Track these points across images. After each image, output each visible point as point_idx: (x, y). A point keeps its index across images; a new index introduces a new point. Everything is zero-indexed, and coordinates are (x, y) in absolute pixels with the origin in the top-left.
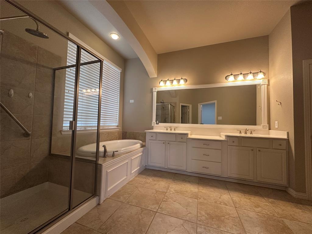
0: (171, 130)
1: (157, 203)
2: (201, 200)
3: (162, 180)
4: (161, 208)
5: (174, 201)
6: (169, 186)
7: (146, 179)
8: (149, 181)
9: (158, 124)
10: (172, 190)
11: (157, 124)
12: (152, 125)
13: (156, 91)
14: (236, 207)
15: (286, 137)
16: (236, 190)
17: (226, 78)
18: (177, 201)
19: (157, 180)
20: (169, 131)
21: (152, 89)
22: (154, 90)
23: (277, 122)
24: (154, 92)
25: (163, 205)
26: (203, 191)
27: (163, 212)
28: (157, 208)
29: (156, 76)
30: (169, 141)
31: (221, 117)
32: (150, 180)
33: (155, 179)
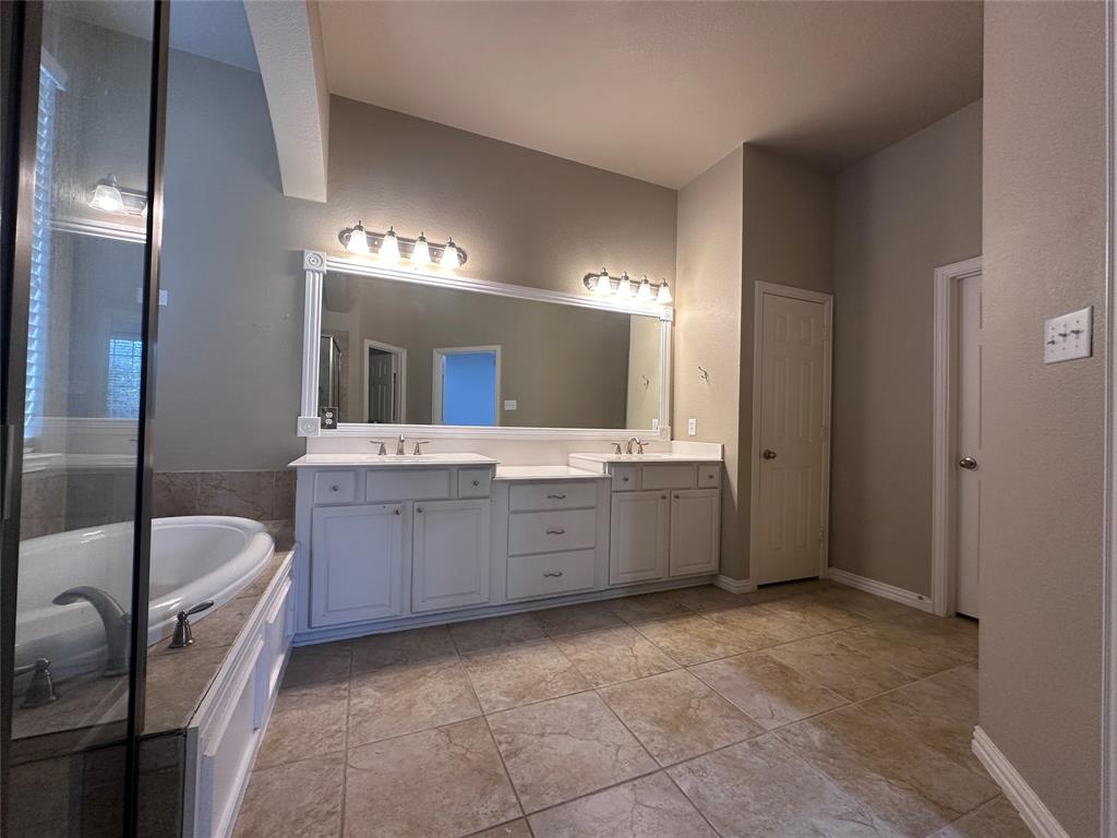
0: (401, 452)
1: (495, 779)
2: (604, 687)
3: (419, 671)
4: (525, 789)
5: (542, 735)
6: (470, 687)
7: (341, 698)
8: (368, 702)
9: (333, 426)
10: (494, 695)
11: (324, 426)
12: (301, 433)
13: (325, 269)
14: (685, 667)
15: (718, 457)
16: (644, 619)
17: (586, 279)
18: (549, 730)
19: (400, 681)
20: (391, 458)
21: (302, 254)
22: (309, 260)
23: (693, 421)
24: (309, 276)
25: (522, 774)
26: (583, 655)
27: (548, 801)
28: (514, 800)
29: (323, 199)
30: (418, 501)
31: (514, 402)
32: (368, 696)
33: (387, 678)
